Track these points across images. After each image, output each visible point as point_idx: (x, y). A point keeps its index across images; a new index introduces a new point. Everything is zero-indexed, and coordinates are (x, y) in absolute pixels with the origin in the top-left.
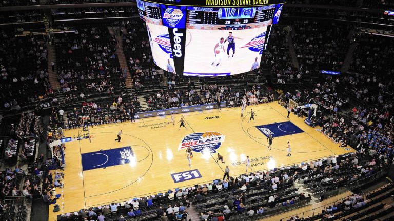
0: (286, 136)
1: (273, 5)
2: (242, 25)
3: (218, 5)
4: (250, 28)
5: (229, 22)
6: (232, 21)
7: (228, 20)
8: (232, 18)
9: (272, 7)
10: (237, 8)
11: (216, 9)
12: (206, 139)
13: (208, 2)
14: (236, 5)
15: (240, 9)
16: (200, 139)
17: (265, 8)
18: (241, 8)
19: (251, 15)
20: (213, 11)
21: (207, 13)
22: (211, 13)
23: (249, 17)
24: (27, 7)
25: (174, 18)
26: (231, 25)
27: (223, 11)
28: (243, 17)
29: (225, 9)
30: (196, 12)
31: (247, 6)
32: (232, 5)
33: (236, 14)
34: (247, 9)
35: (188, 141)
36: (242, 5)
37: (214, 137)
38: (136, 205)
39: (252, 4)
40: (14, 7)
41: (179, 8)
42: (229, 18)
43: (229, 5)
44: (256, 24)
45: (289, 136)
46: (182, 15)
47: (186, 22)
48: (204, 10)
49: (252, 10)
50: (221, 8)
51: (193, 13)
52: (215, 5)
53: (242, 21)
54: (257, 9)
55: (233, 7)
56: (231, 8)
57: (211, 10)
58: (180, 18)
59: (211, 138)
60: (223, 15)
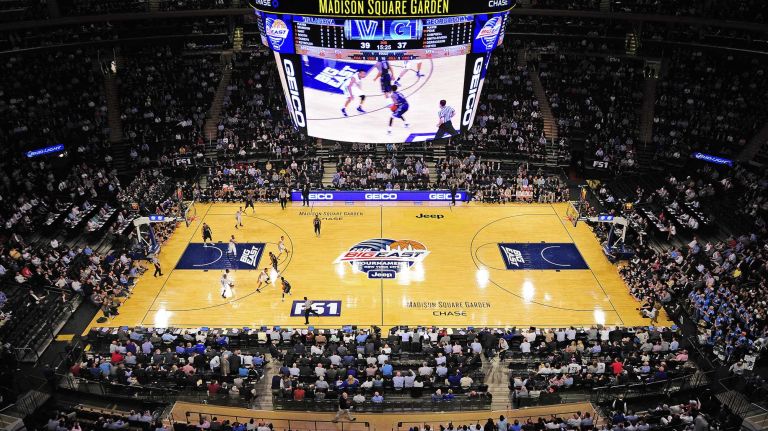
0: (545, 271)
1: (467, 15)
2: (395, 52)
3: (340, 14)
4: (414, 58)
5: (368, 45)
6: (374, 44)
7: (365, 41)
8: (372, 37)
9: (465, 21)
10: (380, 20)
11: (340, 21)
12: (394, 251)
13: (323, 8)
14: (374, 14)
15: (386, 22)
16: (382, 251)
17: (445, 22)
18: (389, 21)
19: (413, 34)
20: (334, 25)
21: (325, 27)
22: (331, 28)
23: (409, 37)
24: (209, 11)
25: (276, 35)
26: (373, 52)
27: (354, 25)
28: (394, 37)
29: (357, 21)
30: (308, 25)
31: (398, 17)
32: (366, 13)
33: (379, 31)
34: (400, 22)
35: (359, 251)
36: (387, 14)
37: (410, 250)
38: (201, 338)
39: (409, 13)
40: (190, 11)
41: (280, 17)
42: (367, 38)
43: (361, 14)
44: (428, 51)
45: (554, 271)
46: (287, 31)
47: (294, 43)
48: (320, 22)
49: (413, 25)
50: (349, 19)
51: (302, 26)
52: (334, 14)
53: (394, 44)
54: (424, 23)
55: (372, 19)
56: (368, 20)
57: (330, 23)
58: (285, 36)
59: (405, 250)
60: (355, 31)
